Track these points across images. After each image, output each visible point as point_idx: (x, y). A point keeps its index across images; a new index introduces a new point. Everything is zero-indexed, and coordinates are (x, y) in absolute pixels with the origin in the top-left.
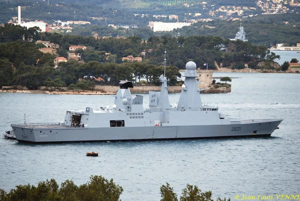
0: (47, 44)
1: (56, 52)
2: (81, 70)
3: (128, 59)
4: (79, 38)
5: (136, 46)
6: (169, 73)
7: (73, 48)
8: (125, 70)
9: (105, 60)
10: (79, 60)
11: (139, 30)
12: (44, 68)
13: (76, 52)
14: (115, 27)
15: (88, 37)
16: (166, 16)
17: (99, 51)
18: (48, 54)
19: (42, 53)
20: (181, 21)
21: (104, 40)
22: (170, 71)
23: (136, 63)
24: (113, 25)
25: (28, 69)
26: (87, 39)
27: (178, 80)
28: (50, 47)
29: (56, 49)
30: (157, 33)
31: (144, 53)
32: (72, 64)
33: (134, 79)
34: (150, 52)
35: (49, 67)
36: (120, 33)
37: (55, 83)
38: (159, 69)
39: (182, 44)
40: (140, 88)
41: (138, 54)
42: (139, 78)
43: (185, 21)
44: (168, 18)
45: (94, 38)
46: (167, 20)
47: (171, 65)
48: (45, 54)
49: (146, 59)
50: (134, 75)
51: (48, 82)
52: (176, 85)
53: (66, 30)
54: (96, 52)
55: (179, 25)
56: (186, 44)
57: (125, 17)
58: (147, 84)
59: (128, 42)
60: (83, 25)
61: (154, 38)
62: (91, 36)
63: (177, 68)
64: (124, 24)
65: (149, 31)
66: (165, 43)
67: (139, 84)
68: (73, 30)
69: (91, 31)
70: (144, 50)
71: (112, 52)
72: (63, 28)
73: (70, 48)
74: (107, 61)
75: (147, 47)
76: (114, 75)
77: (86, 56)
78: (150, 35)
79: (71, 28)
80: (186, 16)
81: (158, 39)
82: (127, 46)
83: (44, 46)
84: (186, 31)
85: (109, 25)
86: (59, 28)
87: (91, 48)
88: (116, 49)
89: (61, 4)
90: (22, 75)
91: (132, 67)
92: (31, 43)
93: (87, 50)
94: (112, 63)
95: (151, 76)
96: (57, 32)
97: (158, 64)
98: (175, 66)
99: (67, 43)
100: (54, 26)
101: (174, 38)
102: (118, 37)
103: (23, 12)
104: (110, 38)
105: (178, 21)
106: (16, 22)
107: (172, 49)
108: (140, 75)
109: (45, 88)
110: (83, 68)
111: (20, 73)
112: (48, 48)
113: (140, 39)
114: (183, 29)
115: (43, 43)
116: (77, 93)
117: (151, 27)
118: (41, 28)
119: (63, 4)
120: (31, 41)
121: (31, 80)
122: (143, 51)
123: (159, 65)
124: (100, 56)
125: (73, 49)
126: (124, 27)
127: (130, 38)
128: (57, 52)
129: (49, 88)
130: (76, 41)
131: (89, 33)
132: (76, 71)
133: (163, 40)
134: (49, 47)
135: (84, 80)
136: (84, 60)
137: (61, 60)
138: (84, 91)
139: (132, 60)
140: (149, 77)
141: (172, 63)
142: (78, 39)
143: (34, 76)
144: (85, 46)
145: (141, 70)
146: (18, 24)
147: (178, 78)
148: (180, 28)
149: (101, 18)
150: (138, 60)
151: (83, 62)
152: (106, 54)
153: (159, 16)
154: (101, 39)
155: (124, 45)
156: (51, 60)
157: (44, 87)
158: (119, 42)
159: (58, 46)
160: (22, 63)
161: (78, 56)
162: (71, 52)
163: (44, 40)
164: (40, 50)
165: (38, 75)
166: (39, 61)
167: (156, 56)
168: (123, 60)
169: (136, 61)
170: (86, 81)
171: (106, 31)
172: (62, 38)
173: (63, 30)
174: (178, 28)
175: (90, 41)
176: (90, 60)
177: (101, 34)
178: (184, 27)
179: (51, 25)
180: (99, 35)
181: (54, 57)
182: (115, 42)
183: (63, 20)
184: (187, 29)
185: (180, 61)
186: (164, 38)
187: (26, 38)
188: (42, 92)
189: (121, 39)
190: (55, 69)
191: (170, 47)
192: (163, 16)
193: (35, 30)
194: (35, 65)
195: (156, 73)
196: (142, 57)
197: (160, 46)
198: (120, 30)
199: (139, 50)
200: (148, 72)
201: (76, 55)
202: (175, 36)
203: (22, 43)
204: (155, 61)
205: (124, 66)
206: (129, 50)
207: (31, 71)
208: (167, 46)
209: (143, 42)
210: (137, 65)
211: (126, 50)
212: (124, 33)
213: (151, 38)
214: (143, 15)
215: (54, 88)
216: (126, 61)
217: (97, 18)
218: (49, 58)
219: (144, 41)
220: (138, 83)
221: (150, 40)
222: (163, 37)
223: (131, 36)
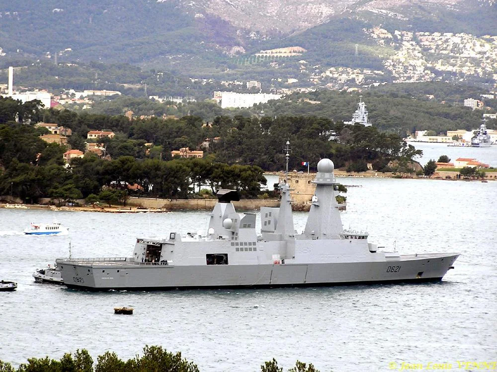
0: (52, 128)
1: (66, 141)
2: (106, 172)
3: (181, 154)
4: (104, 119)
5: (195, 133)
6: (247, 177)
7: (93, 135)
8: (177, 172)
9: (145, 154)
10: (103, 155)
11: (198, 104)
12: (47, 167)
13: (99, 142)
14: (161, 100)
15: (117, 116)
16: (242, 84)
17: (135, 139)
18: (55, 145)
19: (45, 144)
20: (266, 91)
21: (144, 121)
22: (250, 175)
23: (194, 160)
24: (156, 98)
25: (24, 170)
26: (116, 120)
27: (261, 190)
28: (58, 133)
29: (67, 136)
30: (227, 110)
31: (206, 144)
32: (93, 161)
33: (191, 186)
34: (216, 141)
35: (56, 165)
36: (168, 110)
37: (64, 192)
38: (232, 171)
39: (267, 128)
40: (201, 202)
41: (197, 145)
42: (199, 185)
43: (273, 92)
44: (245, 86)
45: (128, 119)
46: (244, 90)
47: (250, 164)
48: (50, 145)
49: (210, 153)
50: (190, 180)
51: (54, 190)
52: (257, 198)
53: (83, 104)
54: (131, 142)
55: (262, 98)
56: (274, 129)
57: (176, 84)
58: (211, 195)
59: (181, 125)
60: (108, 97)
61: (222, 120)
62: (122, 114)
63: (260, 169)
64: (175, 95)
65: (215, 108)
66: (241, 127)
67: (199, 196)
68: (93, 106)
69: (121, 107)
70: (208, 139)
71: (156, 142)
72: (78, 102)
73: (88, 135)
74: (148, 157)
75: (212, 133)
76: (159, 180)
77: (115, 147)
78: (216, 114)
79: (90, 102)
80: (274, 83)
81: (230, 121)
82: (179, 132)
83: (47, 132)
84: (274, 108)
85: (151, 97)
86: (70, 102)
87: (122, 135)
88: (162, 137)
89: (75, 63)
90: (13, 180)
91: (189, 167)
92: (28, 126)
93: (116, 137)
94: (156, 161)
95: (218, 182)
96: (68, 109)
97: (229, 162)
98: (256, 167)
99: (84, 127)
100: (64, 99)
101: (256, 120)
102: (165, 117)
103: (17, 75)
104: (152, 118)
105: (260, 92)
106: (4, 93)
107: (252, 137)
108: (201, 181)
109: (50, 202)
110: (111, 168)
111: (11, 177)
112: (54, 135)
113: (201, 121)
114: (269, 105)
115: (47, 127)
116: (99, 209)
117: (218, 101)
118: (44, 102)
119: (78, 63)
120: (29, 124)
121: (27, 188)
122: (206, 141)
123: (230, 164)
124: (136, 148)
125: (93, 137)
126: (175, 100)
127: (184, 118)
128: (69, 142)
129: (56, 201)
130: (98, 123)
131: (118, 110)
132: (98, 173)
133: (237, 122)
134: (56, 132)
135: (111, 188)
136: (111, 155)
137: (75, 154)
138: (110, 207)
139: (188, 155)
140: (215, 183)
141: (252, 160)
142: (102, 120)
143: (33, 181)
144: (113, 131)
145: (204, 173)
146: (8, 96)
147: (262, 186)
148: (263, 102)
149: (138, 86)
150: (197, 155)
151: (108, 158)
152: (146, 144)
153: (231, 82)
154: (139, 120)
155: (174, 130)
156: (58, 156)
157: (47, 200)
158: (167, 126)
159: (69, 132)
160: (14, 159)
161: (101, 148)
162: (91, 141)
163: (48, 122)
164: (43, 139)
165: (38, 179)
166: (41, 157)
167: (226, 148)
168: (173, 156)
169: (194, 157)
170: (113, 190)
171: (145, 107)
172: (76, 119)
173: (78, 105)
174: (260, 103)
175: (120, 124)
176: (122, 154)
177: (138, 111)
178: (270, 102)
179: (59, 97)
180: (135, 113)
181: (62, 150)
182: (159, 125)
183: (78, 89)
184: (275, 104)
185: (265, 157)
186: (239, 119)
187: (20, 119)
188: (45, 207)
189: (170, 120)
190: (65, 170)
191: (249, 135)
192: (237, 83)
193: (34, 106)
194: (35, 163)
195: (226, 177)
196: (204, 150)
197: (233, 132)
198: (168, 106)
199: (199, 139)
200: (213, 175)
201: (98, 146)
202: (256, 115)
203: (14, 127)
204: (224, 157)
205: (175, 165)
206: (184, 139)
207: (27, 173)
208: (243, 132)
209: (205, 125)
210: (196, 164)
211: (177, 139)
212: (175, 109)
213: (218, 118)
214: (205, 80)
215: (63, 200)
216: (177, 156)
217: (131, 86)
218: (56, 152)
219: (207, 123)
220: (197, 194)
221: (217, 122)
222: (237, 118)
223: (185, 115)
